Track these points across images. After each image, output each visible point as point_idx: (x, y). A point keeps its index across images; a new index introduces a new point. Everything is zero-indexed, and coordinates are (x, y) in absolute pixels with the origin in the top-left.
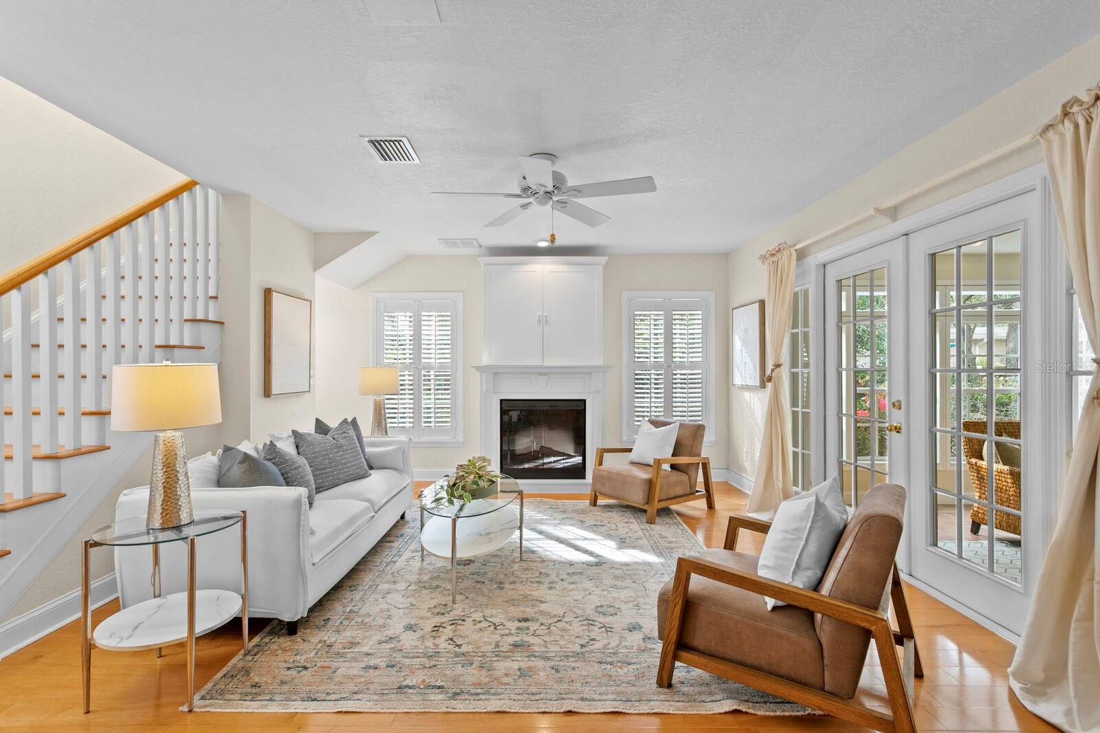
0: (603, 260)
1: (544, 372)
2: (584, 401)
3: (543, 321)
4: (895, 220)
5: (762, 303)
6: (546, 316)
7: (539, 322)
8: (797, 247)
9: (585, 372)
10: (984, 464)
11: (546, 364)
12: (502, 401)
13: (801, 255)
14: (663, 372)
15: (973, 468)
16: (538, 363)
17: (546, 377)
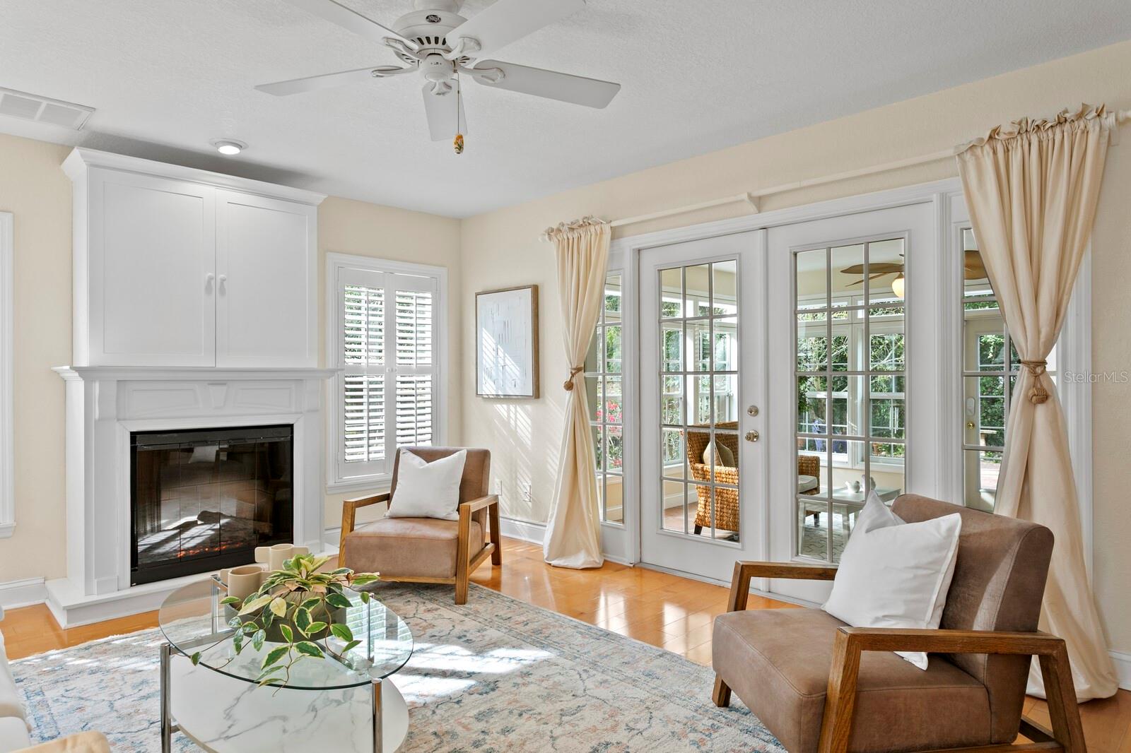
0: (318, 198)
1: (219, 379)
2: (290, 427)
3: (216, 288)
4: (760, 212)
5: (536, 290)
6: (223, 280)
7: (208, 289)
8: (614, 224)
9: (294, 378)
10: (708, 467)
11: (220, 365)
12: (134, 436)
13: (616, 234)
14: (383, 379)
15: (698, 473)
16: (209, 363)
17: (225, 388)
